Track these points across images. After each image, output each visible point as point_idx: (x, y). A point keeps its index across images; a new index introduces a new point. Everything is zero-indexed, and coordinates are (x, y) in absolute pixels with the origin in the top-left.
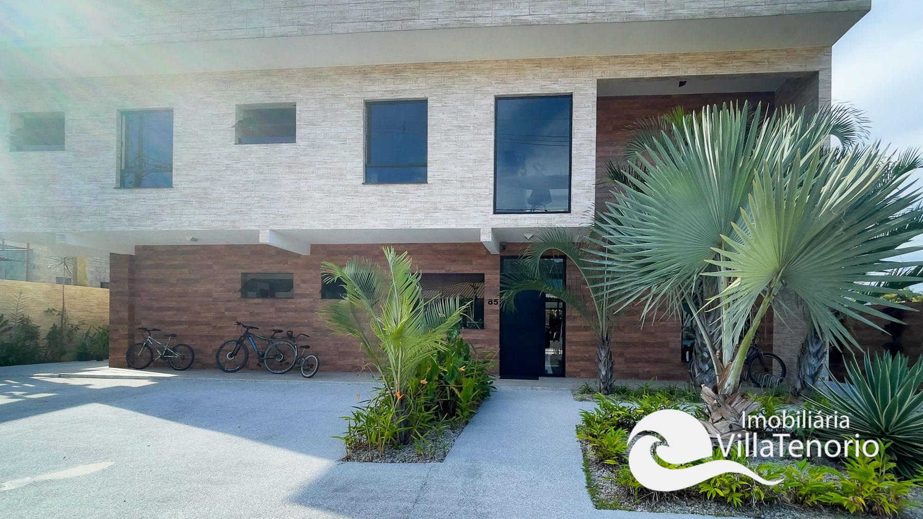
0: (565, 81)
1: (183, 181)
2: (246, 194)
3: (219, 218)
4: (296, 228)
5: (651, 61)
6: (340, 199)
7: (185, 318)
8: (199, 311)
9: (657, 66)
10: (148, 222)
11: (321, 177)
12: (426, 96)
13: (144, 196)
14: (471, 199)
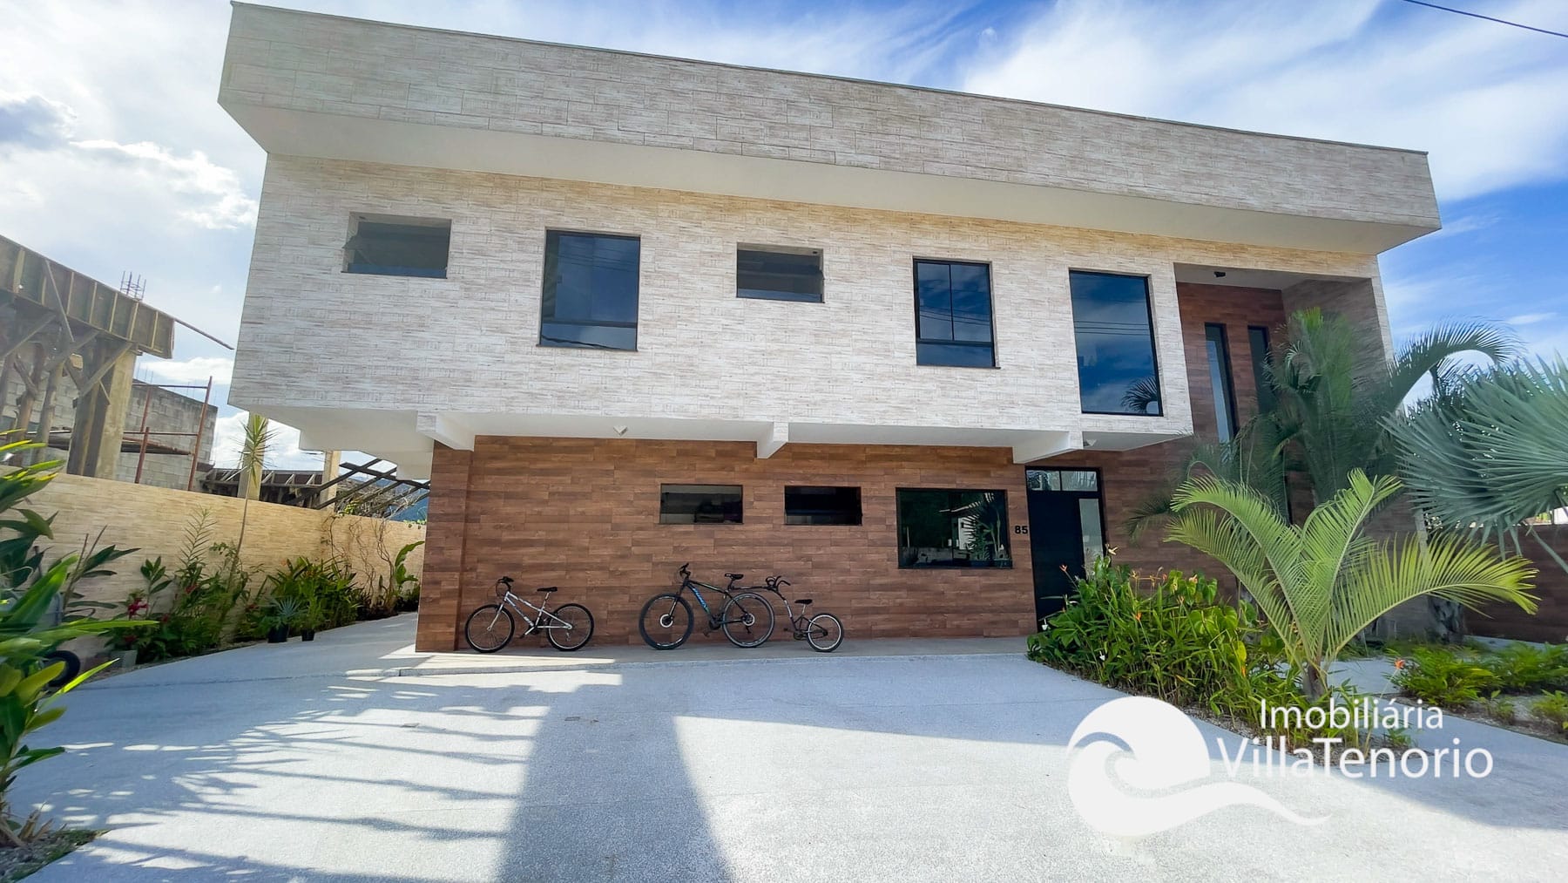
0: (1142, 260)
1: (656, 344)
2: (752, 369)
3: (712, 402)
4: (827, 421)
5: (1222, 249)
6: (888, 384)
7: (561, 558)
8: (587, 545)
9: (1228, 256)
10: (594, 403)
11: (859, 352)
12: (991, 260)
13: (589, 361)
14: (1054, 393)
